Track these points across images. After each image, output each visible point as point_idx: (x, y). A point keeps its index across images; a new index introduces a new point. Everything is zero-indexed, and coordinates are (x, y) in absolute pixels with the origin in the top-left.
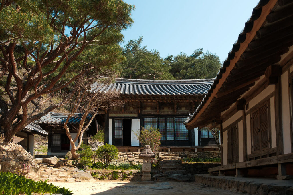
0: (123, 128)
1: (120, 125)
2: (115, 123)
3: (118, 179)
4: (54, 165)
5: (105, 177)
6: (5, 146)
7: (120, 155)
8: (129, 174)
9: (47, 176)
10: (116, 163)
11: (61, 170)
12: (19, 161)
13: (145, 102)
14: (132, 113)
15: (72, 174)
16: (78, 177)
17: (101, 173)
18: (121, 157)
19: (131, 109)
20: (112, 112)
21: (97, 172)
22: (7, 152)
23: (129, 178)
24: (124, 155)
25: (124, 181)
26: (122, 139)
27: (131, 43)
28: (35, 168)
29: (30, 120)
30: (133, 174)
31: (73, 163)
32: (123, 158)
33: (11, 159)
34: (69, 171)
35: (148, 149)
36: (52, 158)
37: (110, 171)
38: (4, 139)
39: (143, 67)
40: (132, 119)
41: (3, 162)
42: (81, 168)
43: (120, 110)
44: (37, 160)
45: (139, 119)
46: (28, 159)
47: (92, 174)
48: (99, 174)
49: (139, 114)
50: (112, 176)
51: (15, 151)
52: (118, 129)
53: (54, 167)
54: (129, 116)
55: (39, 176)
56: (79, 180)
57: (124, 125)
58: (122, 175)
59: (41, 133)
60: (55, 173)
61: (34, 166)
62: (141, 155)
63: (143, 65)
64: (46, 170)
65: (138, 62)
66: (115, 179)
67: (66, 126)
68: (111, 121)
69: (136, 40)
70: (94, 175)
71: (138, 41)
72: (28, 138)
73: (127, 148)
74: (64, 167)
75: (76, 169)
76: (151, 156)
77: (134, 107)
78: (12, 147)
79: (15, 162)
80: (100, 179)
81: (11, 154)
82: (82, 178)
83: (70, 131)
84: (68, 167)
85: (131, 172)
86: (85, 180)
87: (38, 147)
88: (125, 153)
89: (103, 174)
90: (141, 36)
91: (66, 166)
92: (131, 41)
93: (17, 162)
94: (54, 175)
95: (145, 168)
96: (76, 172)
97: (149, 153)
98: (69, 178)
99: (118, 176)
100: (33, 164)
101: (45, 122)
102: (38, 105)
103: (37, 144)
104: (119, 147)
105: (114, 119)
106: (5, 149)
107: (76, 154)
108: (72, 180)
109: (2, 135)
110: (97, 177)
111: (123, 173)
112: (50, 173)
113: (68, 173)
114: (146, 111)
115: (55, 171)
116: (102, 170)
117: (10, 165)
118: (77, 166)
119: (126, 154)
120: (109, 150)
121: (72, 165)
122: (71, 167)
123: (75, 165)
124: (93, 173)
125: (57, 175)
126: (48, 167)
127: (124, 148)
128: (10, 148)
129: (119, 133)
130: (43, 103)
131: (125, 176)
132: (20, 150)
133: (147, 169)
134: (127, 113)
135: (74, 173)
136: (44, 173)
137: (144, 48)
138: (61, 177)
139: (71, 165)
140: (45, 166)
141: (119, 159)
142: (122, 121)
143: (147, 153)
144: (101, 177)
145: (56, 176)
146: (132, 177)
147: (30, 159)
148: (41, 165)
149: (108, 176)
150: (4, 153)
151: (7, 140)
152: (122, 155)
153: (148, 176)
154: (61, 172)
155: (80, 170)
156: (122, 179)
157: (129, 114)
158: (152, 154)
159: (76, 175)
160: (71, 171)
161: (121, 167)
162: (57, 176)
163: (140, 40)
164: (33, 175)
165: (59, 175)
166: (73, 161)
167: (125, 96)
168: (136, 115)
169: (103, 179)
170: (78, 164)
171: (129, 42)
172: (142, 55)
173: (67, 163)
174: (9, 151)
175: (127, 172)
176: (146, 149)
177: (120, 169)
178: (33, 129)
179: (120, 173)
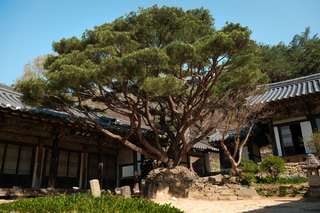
0: (291, 134)
1: (287, 131)
2: (281, 130)
3: (288, 195)
4: (219, 183)
5: (272, 194)
6: (173, 169)
7: (292, 166)
8: (301, 189)
9: (210, 194)
10: (288, 175)
11: (224, 188)
12: (185, 182)
13: (311, 101)
14: (298, 116)
15: (235, 191)
16: (240, 194)
17: (266, 189)
18: (293, 167)
19: (297, 112)
20: (275, 120)
21: (263, 187)
22: (174, 175)
23: (302, 193)
24: (297, 165)
25: (296, 197)
26: (292, 146)
27: (296, 38)
28: (198, 187)
29: (192, 144)
30: (305, 189)
31: (236, 179)
32: (297, 169)
33: (177, 181)
34: (233, 188)
35: (311, 158)
36: (217, 176)
37: (277, 186)
38: (173, 163)
39: (316, 57)
40: (301, 123)
41: (171, 184)
42: (245, 185)
43: (284, 116)
44: (203, 179)
45: (309, 121)
46: (192, 179)
47: (257, 191)
48: (265, 190)
49: (307, 116)
50: (280, 192)
51: (181, 173)
52: (286, 136)
53: (219, 185)
54: (297, 120)
55: (203, 195)
56: (241, 197)
57: (291, 131)
58: (292, 190)
59: (214, 151)
60: (218, 191)
61: (197, 186)
62: (304, 167)
63: (316, 55)
64: (210, 188)
65: (311, 54)
66: (284, 196)
67: (223, 144)
68: (276, 129)
69: (302, 33)
70: (259, 191)
71: (305, 33)
72: (204, 156)
73: (300, 157)
74: (228, 185)
75: (239, 186)
76: (316, 167)
77: (299, 109)
78: (179, 170)
79: (180, 183)
80: (267, 196)
81: (178, 176)
82: (245, 196)
83: (227, 149)
84: (232, 184)
85: (303, 187)
86: (248, 198)
87: (215, 163)
88: (297, 164)
89: (269, 190)
90: (307, 27)
91: (229, 183)
92: (295, 36)
93: (182, 183)
94: (217, 194)
95: (311, 181)
96: (239, 189)
97: (314, 163)
98: (232, 196)
99: (287, 192)
100: (196, 184)
101: (214, 140)
102: (201, 129)
103: (214, 160)
104: (290, 156)
105: (279, 126)
106: (173, 172)
107: (238, 170)
108: (234, 198)
109: (171, 160)
110: (263, 194)
111: (292, 188)
112: (214, 191)
113: (231, 190)
114: (317, 111)
115: (219, 189)
116: (269, 185)
117: (176, 186)
118: (240, 183)
119: (299, 164)
120: (274, 162)
121: (236, 182)
122: (235, 183)
123: (238, 182)
124: (259, 189)
125: (221, 193)
126: (213, 186)
127: (296, 157)
128: (177, 171)
129: (289, 141)
130: (205, 126)
131: (296, 191)
132: (185, 171)
133: (315, 184)
134: (293, 118)
135: (236, 190)
136: (208, 192)
137: (315, 36)
138: (224, 195)
139: (234, 182)
140: (209, 184)
141: (291, 170)
142: (288, 127)
143: (311, 164)
144: (268, 194)
145: (218, 194)
146: (304, 192)
147: (194, 180)
148: (206, 183)
149: (275, 192)
150: (172, 176)
151: (175, 164)
152: (295, 166)
153: (317, 191)
154: (224, 190)
155: (243, 187)
156: (293, 195)
157: (295, 118)
158: (317, 164)
159: (238, 192)
160: (234, 189)
161: (290, 181)
162: (220, 195)
163: (307, 31)
164: (197, 194)
165: (223, 193)
166: (236, 177)
167: (284, 101)
168: (304, 118)
169: (271, 196)
170: (241, 180)
171: (293, 38)
172: (312, 46)
173: (231, 180)
174: (176, 173)
175: (297, 186)
176: (309, 159)
177: (289, 183)
178: (206, 148)
179: (289, 188)
